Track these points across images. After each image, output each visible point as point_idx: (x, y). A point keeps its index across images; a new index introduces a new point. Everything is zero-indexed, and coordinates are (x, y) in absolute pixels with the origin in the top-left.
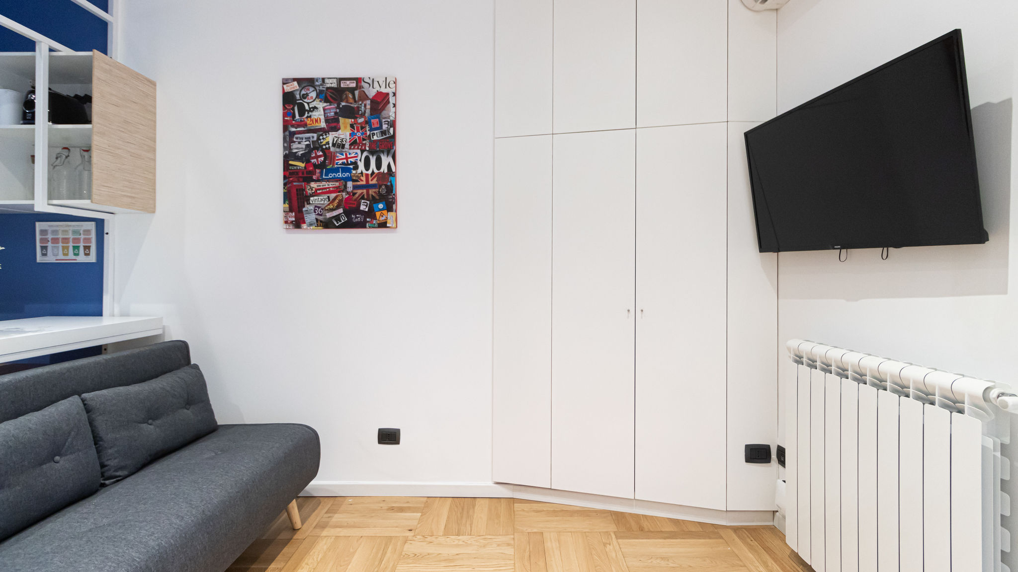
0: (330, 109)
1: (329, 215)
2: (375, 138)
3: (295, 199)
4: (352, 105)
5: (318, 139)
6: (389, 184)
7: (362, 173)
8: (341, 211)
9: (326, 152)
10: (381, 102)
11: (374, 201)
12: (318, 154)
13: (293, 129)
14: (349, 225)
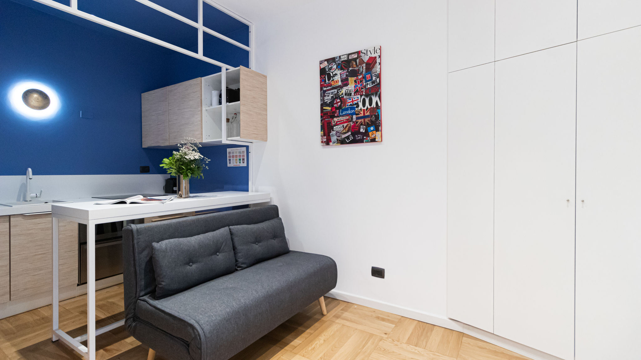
0: (343, 73)
1: (343, 136)
2: (369, 86)
3: (326, 128)
4: (355, 69)
5: (338, 92)
6: (377, 114)
7: (361, 109)
8: (350, 133)
9: (342, 99)
10: (372, 62)
11: (368, 125)
12: (338, 101)
13: (325, 89)
14: (354, 141)
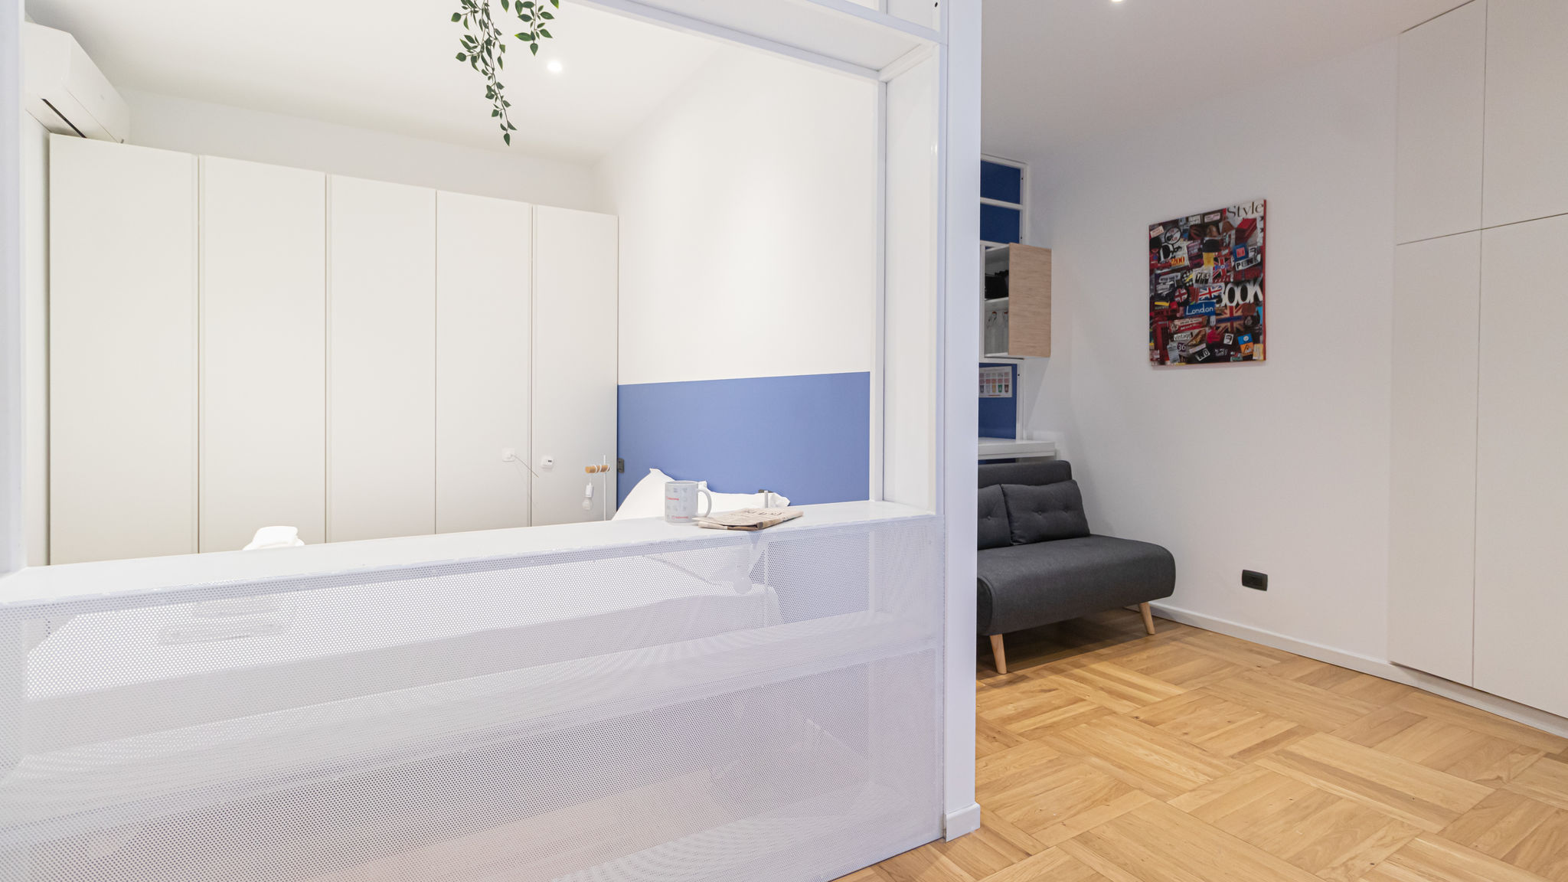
0: (1193, 246)
1: (1192, 351)
2: (1241, 268)
3: (1160, 335)
4: (1216, 238)
5: (1182, 277)
6: (1255, 314)
7: (1226, 306)
8: (1204, 346)
9: (1191, 291)
10: (1247, 229)
11: (1238, 333)
12: (1182, 292)
13: (1159, 272)
14: (1213, 359)
